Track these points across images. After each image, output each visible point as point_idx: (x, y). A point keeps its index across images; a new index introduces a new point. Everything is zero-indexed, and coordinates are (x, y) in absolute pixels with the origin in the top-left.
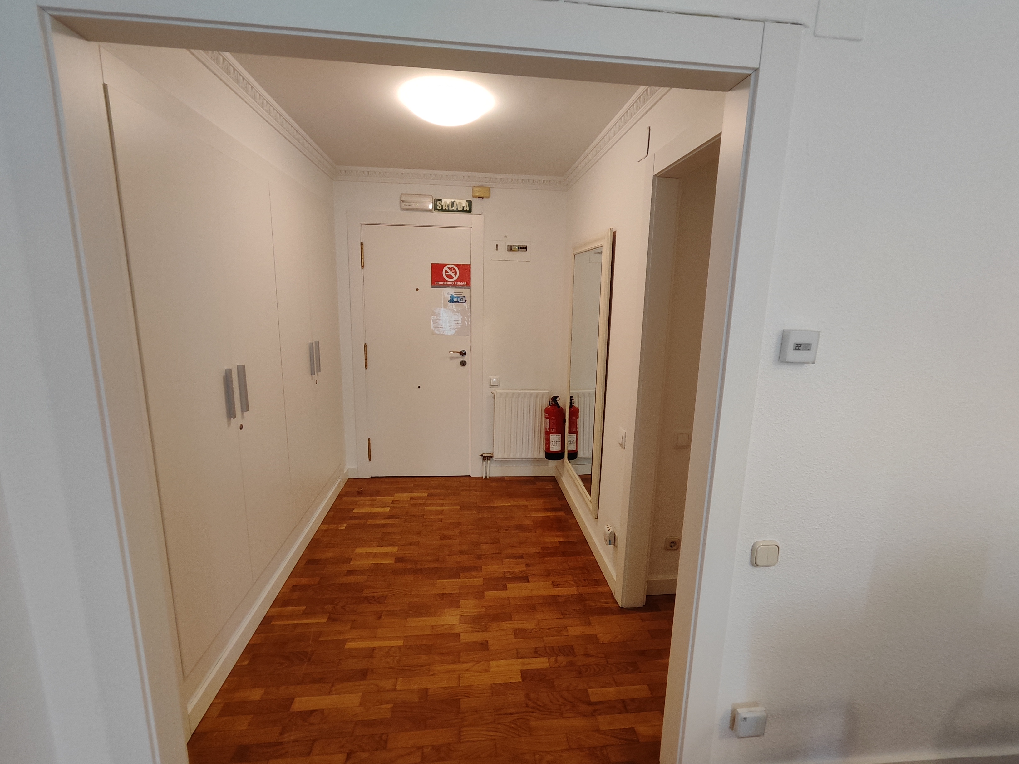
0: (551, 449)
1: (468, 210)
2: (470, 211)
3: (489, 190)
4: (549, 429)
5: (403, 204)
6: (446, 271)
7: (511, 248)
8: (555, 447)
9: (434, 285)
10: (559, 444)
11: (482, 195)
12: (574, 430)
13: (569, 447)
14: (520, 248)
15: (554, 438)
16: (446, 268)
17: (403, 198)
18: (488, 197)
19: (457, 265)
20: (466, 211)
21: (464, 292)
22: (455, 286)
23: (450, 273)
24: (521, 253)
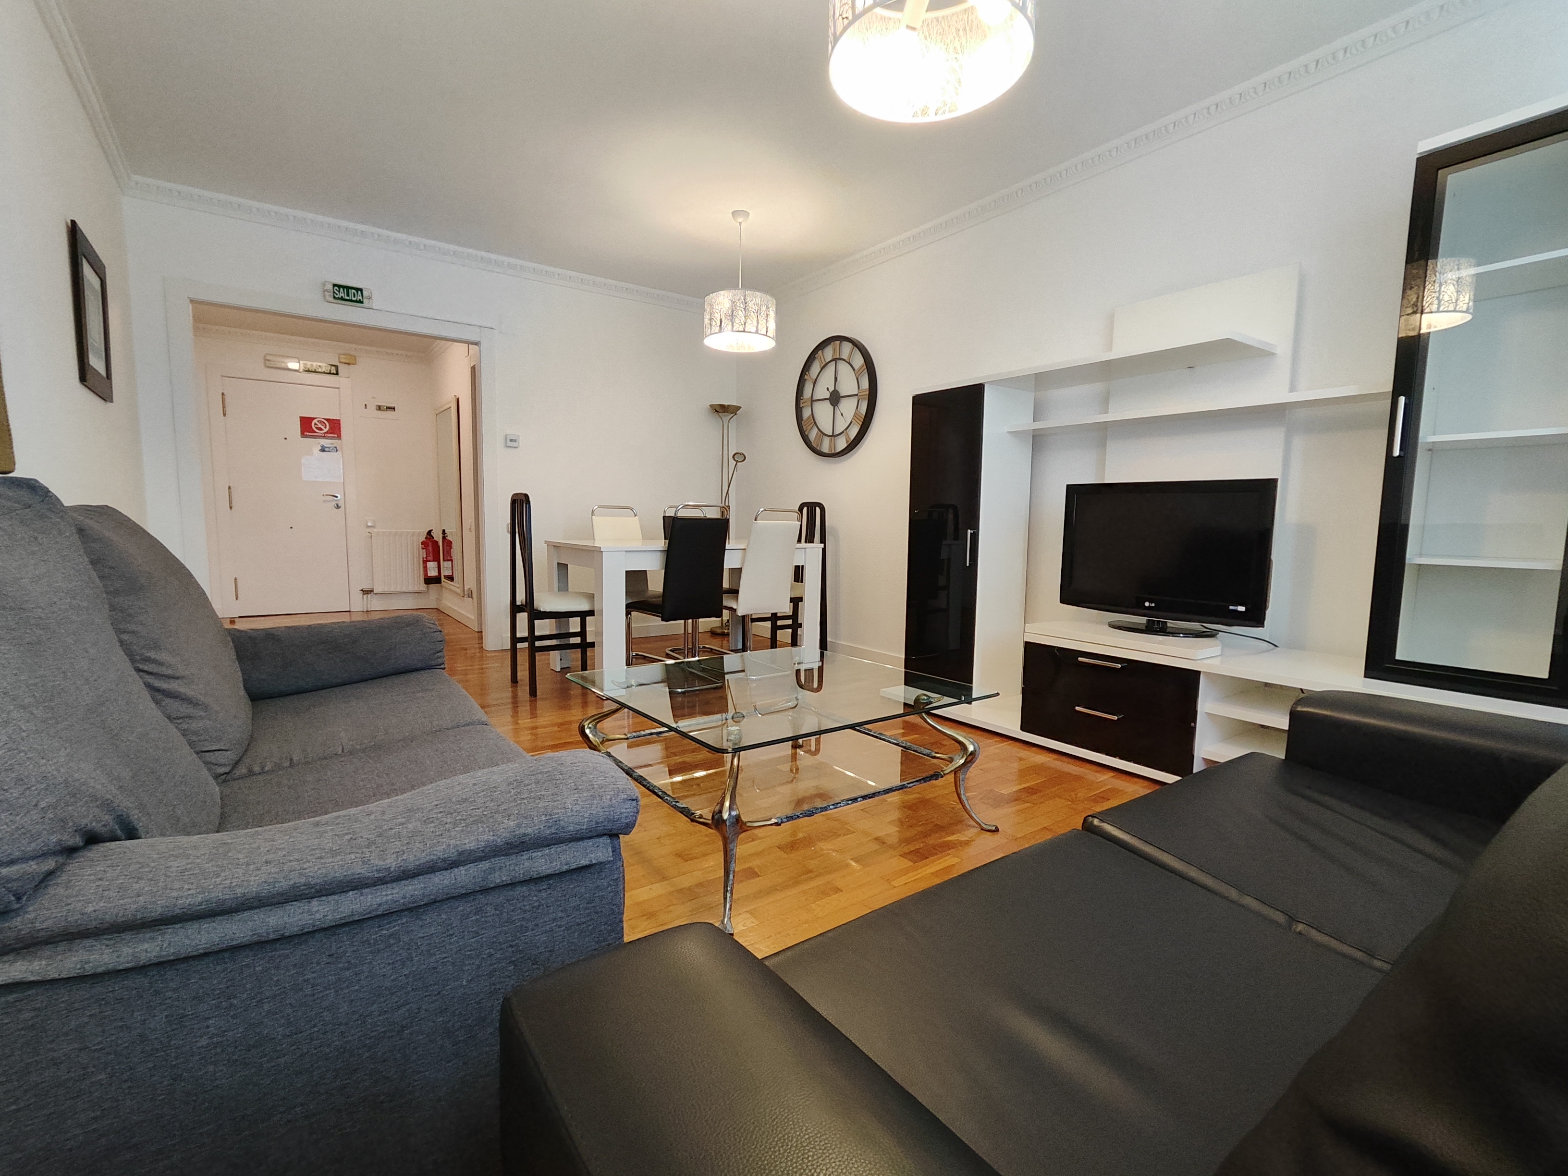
0: (429, 575)
1: (335, 372)
2: (337, 374)
3: (355, 359)
4: (426, 558)
5: (267, 362)
6: (315, 424)
7: (379, 408)
8: (433, 573)
9: (303, 435)
10: (437, 570)
11: (348, 362)
12: (449, 558)
13: (446, 572)
14: (388, 408)
15: (432, 565)
16: (315, 421)
17: (268, 358)
18: (355, 364)
19: (327, 420)
20: (333, 374)
21: (336, 442)
22: (324, 437)
23: (320, 426)
24: (390, 413)
